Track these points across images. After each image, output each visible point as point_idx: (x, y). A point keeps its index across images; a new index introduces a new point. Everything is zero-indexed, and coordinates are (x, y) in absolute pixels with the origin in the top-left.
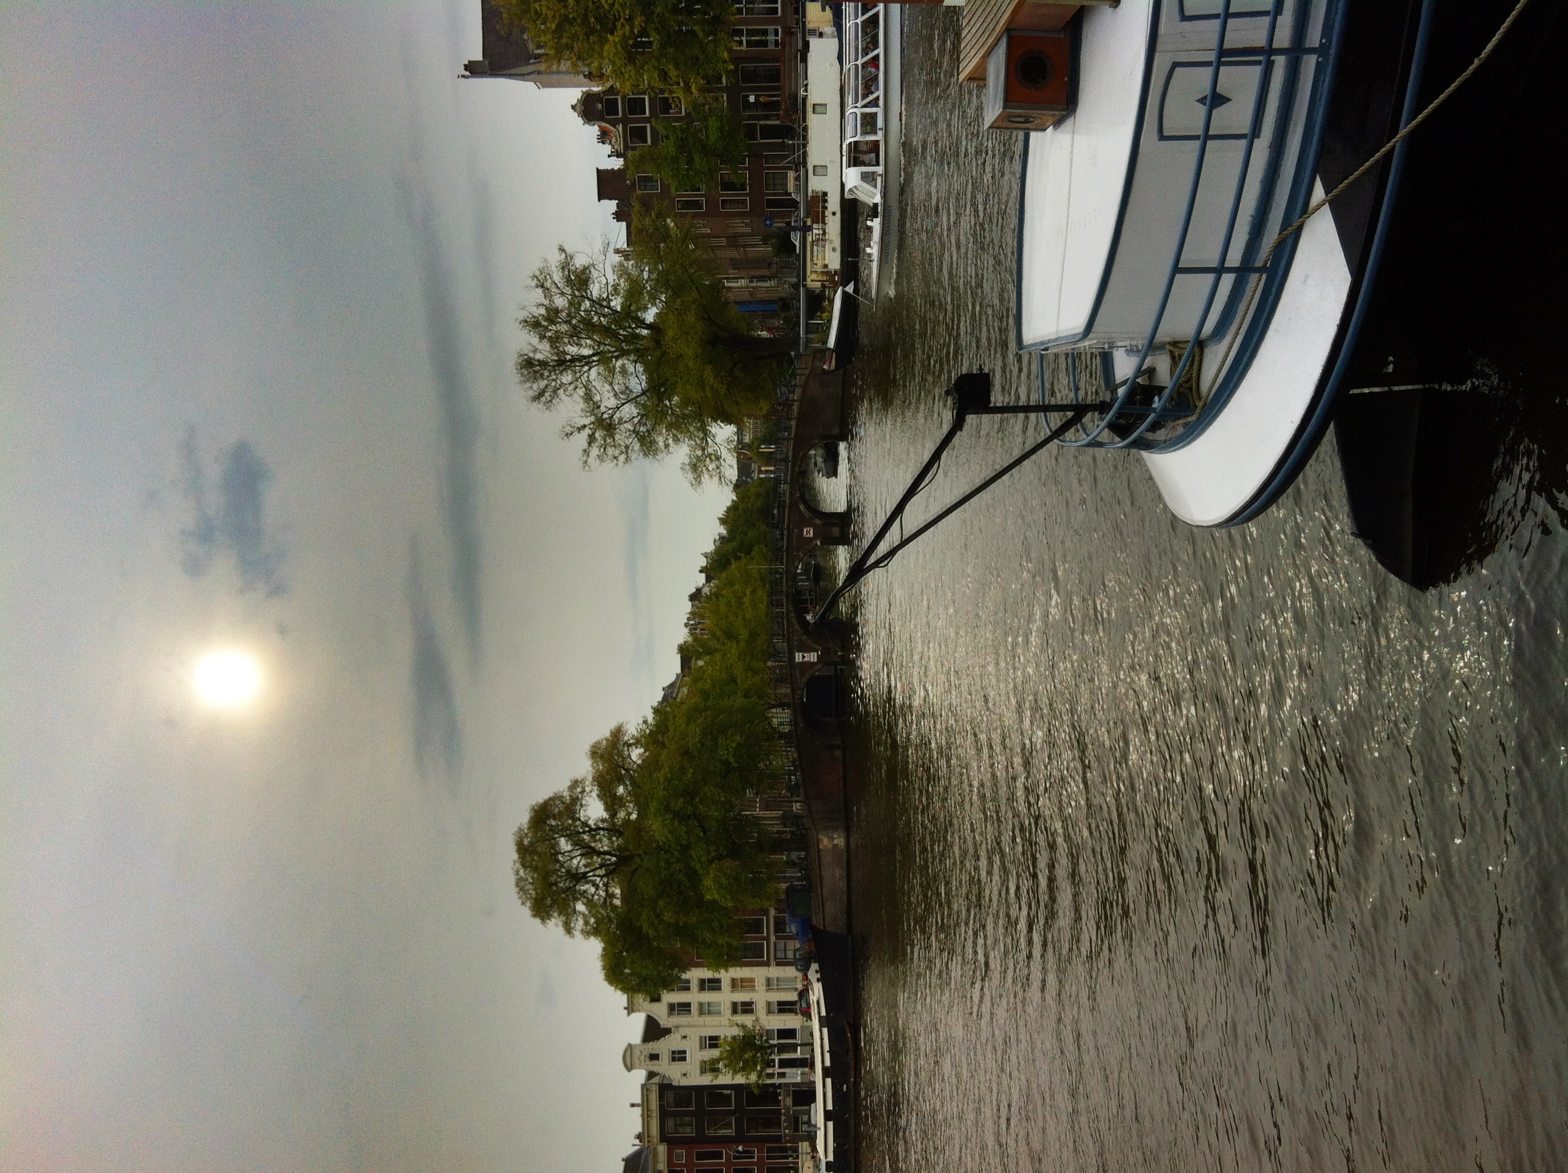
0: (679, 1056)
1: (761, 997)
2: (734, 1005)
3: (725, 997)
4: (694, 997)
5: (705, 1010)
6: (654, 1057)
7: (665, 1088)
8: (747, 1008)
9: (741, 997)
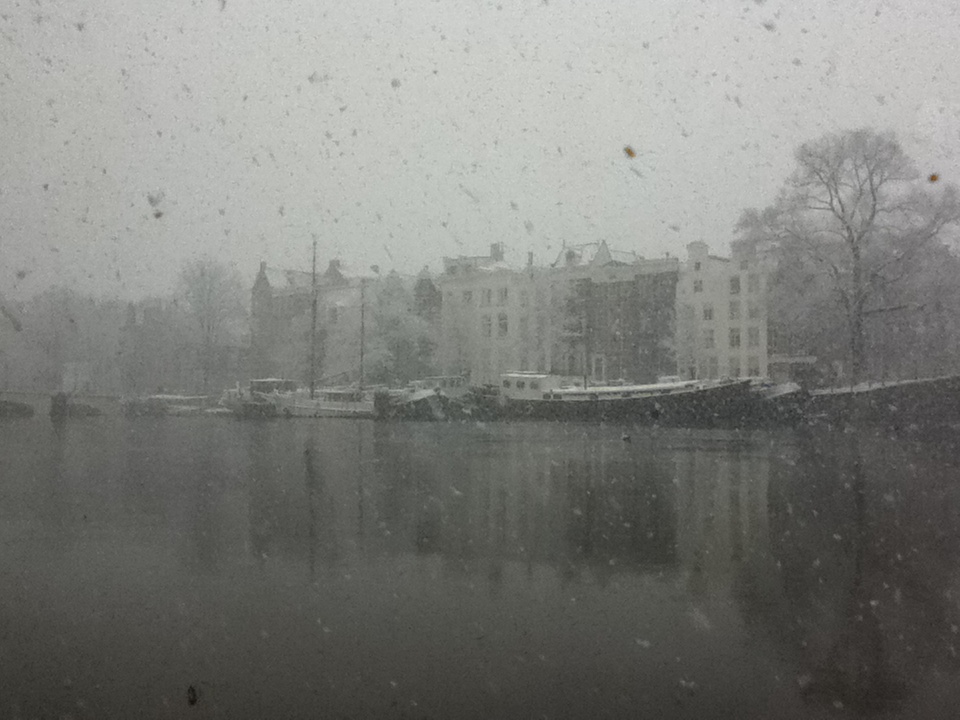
0: (698, 286)
1: (743, 352)
2: (738, 330)
3: (744, 325)
4: (744, 296)
5: (734, 307)
6: (698, 266)
7: (675, 276)
8: (735, 341)
9: (744, 336)
